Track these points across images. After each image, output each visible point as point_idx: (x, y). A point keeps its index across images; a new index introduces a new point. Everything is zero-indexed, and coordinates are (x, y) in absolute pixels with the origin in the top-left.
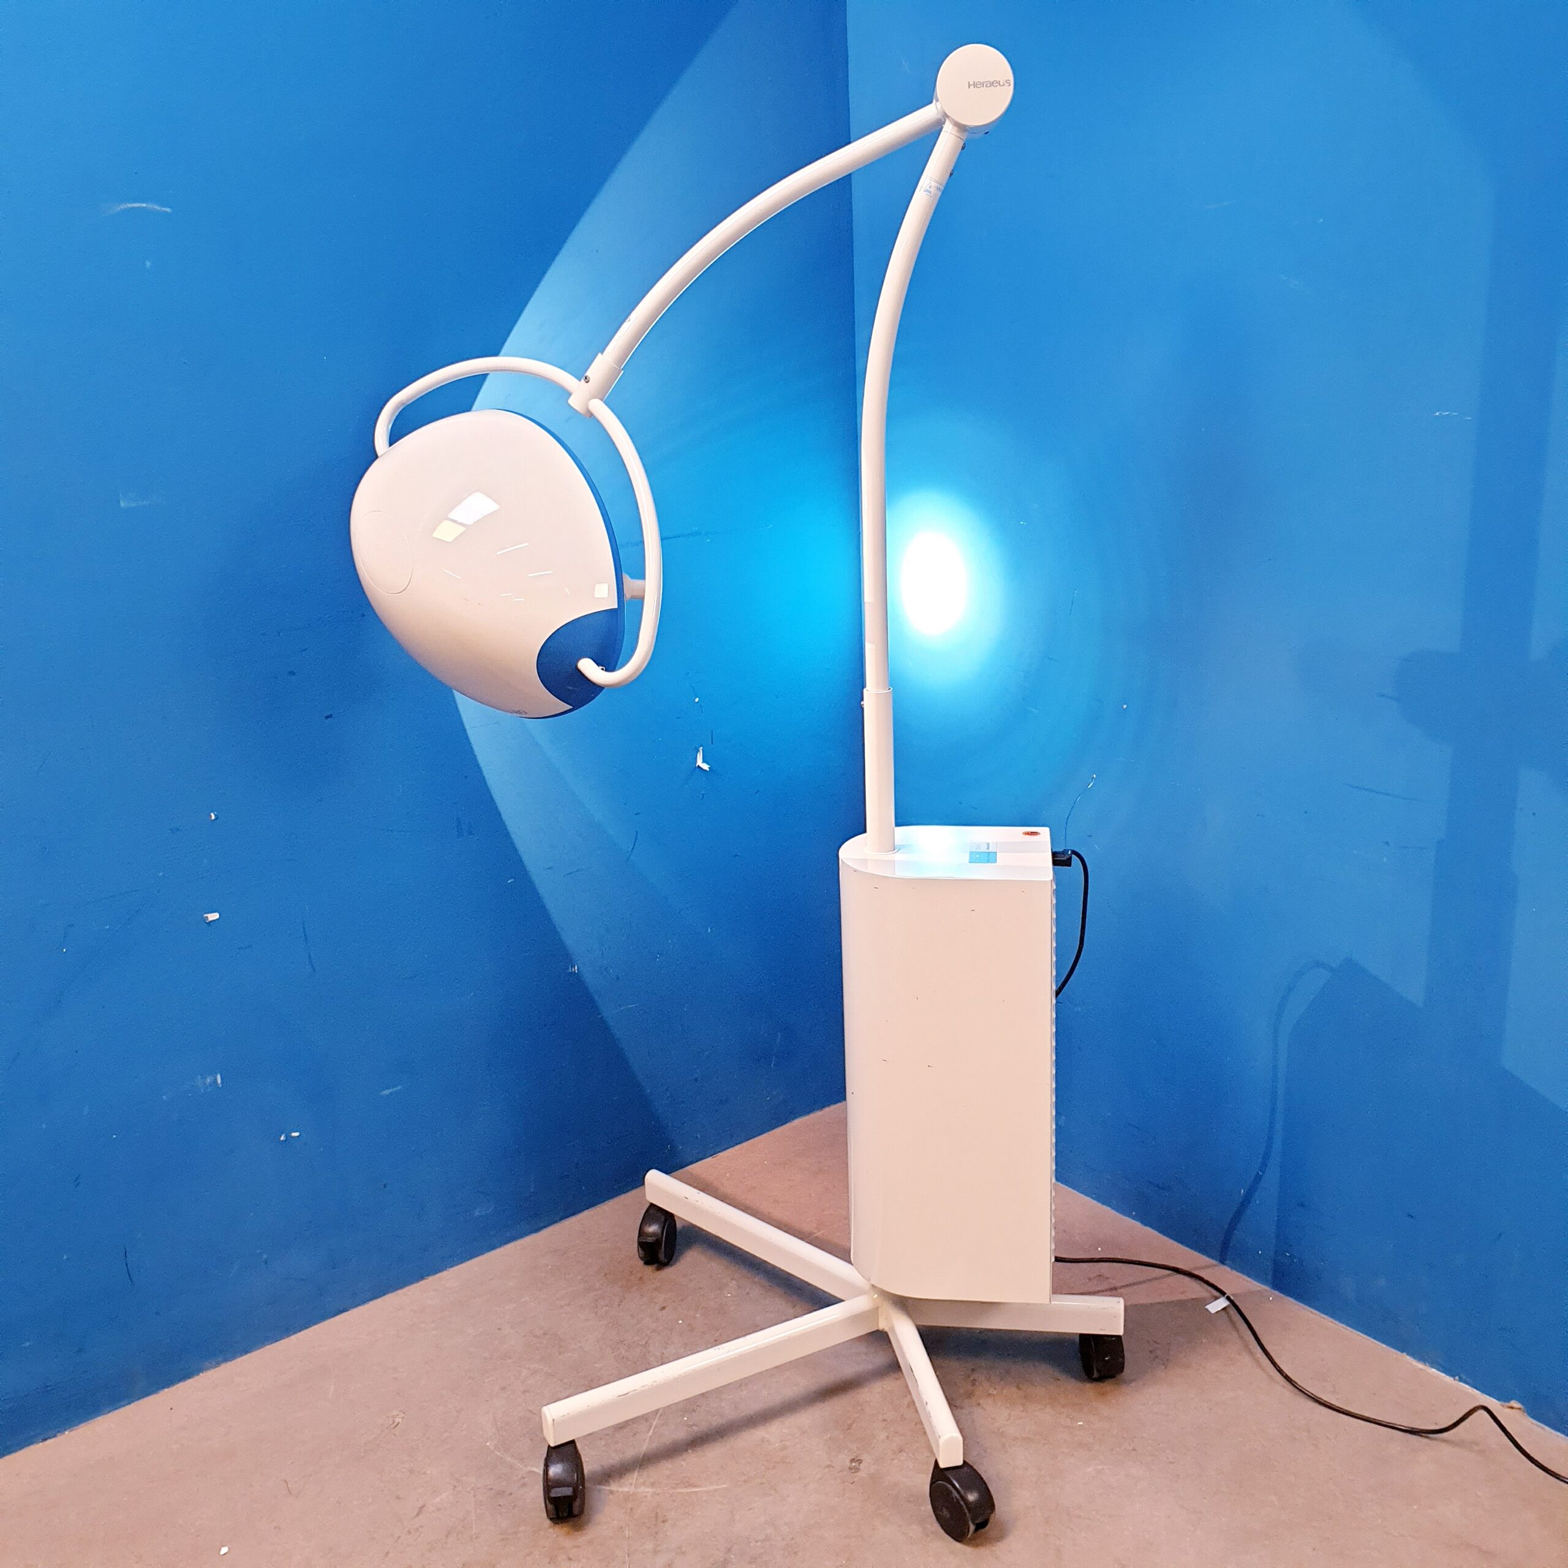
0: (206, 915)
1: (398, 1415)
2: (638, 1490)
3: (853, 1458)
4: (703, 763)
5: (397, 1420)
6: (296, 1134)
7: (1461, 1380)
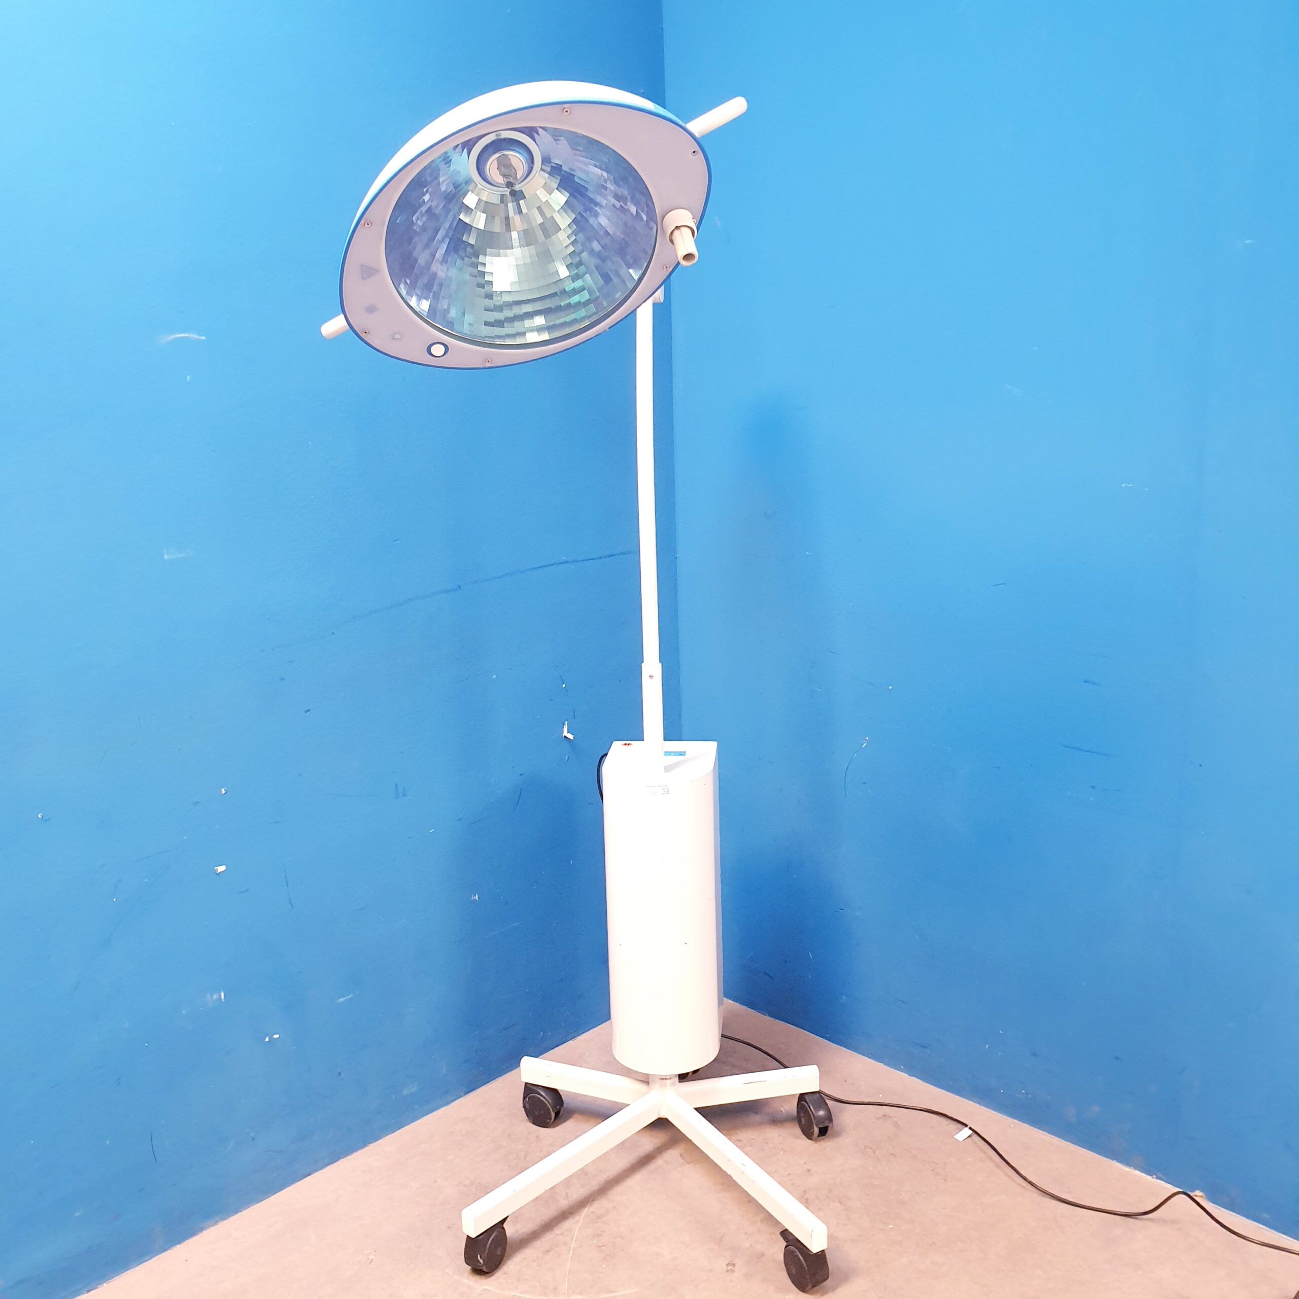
0: (216, 868)
2: (571, 1297)
4: (568, 733)
5: (371, 1257)
6: (276, 1036)
7: (1158, 1178)
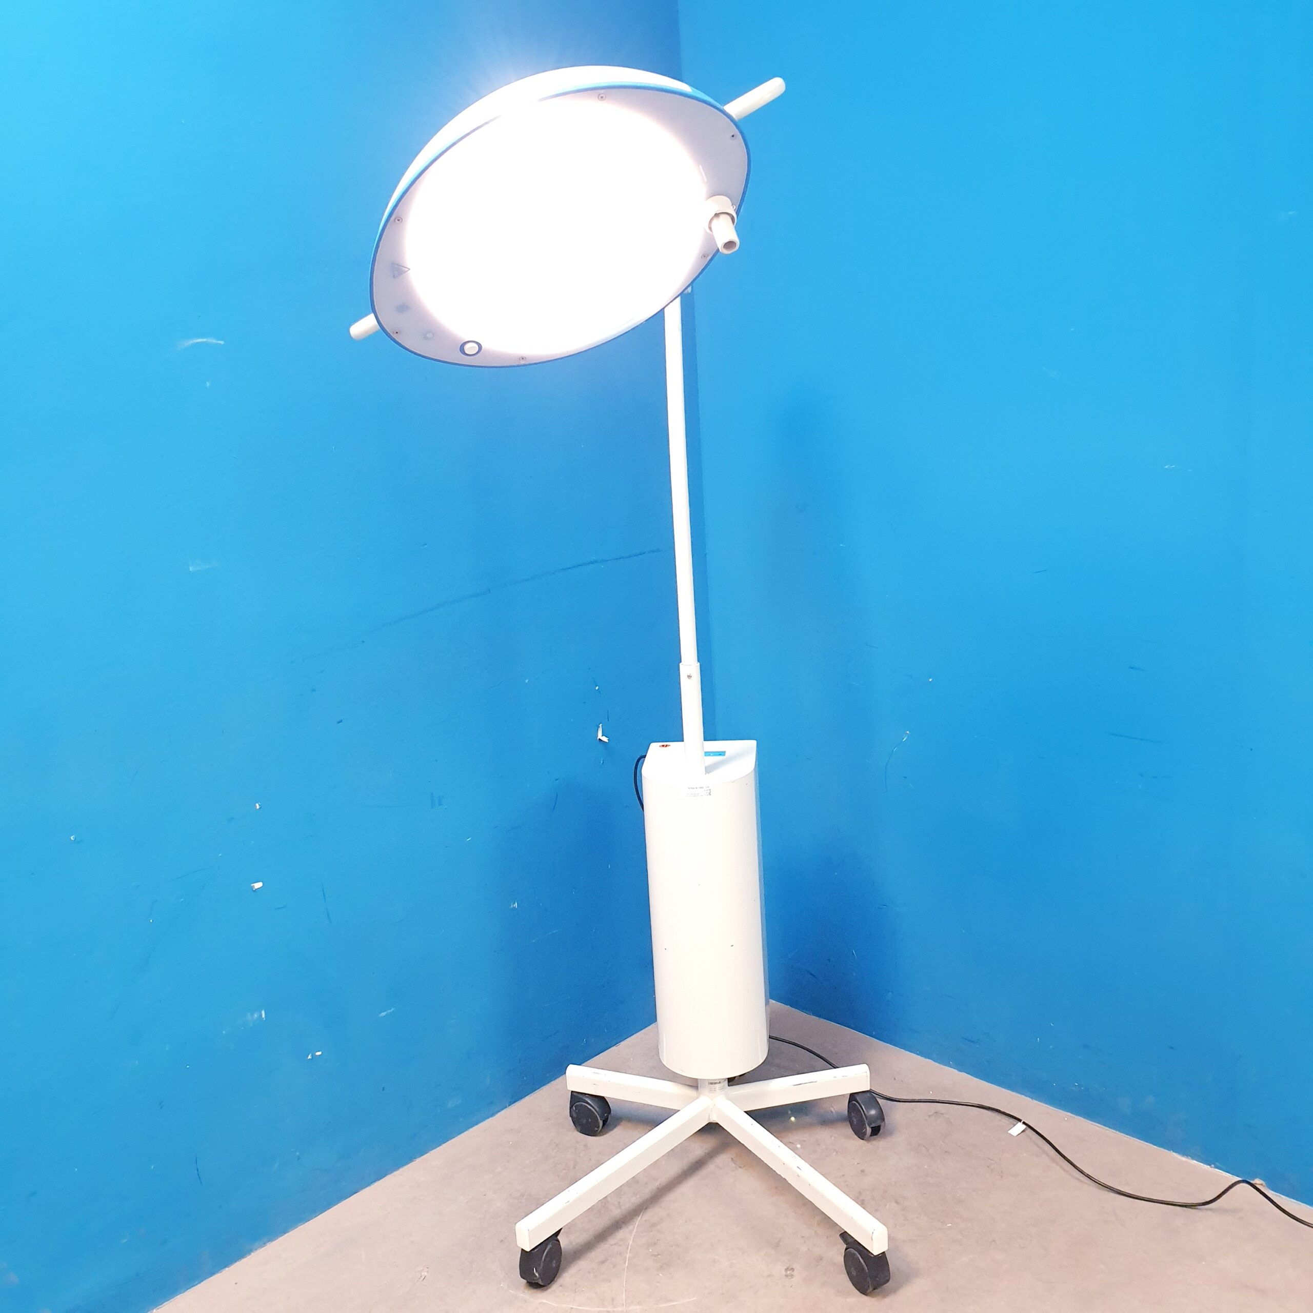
0: (253, 885)
1: (423, 1270)
2: (630, 1309)
3: (786, 1267)
4: (603, 736)
5: (424, 1274)
6: (319, 1053)
7: (1216, 1167)
